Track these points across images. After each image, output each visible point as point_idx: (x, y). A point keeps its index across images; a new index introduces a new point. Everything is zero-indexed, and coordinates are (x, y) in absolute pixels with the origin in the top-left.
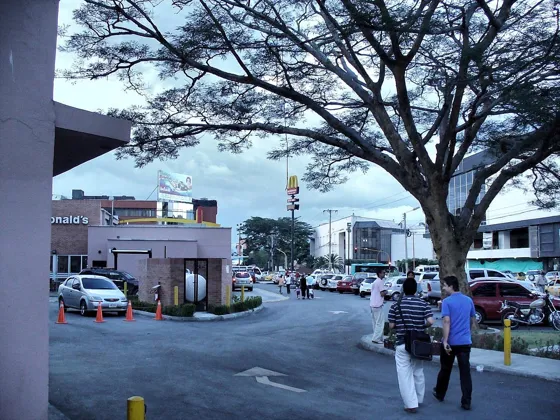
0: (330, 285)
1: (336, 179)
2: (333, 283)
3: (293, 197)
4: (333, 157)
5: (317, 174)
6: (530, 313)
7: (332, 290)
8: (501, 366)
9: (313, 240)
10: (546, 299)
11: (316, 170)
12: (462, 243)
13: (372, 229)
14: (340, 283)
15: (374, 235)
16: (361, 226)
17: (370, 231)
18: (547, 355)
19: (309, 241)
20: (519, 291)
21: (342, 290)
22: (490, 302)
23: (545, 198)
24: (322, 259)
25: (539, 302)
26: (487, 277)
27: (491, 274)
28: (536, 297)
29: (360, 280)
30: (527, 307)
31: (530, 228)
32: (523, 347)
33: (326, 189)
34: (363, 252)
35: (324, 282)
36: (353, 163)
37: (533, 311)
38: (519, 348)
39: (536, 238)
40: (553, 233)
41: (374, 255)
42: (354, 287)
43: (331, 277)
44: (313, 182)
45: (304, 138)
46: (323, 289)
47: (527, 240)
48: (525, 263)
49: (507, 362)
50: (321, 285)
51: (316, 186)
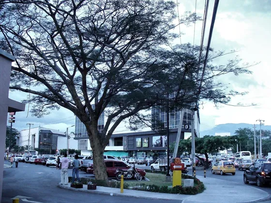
0: (30, 160)
1: (45, 112)
2: (32, 159)
3: (12, 116)
4: (45, 103)
5: (37, 110)
6: (127, 174)
7: (31, 163)
8: (120, 193)
9: (18, 138)
10: (134, 168)
11: (37, 108)
12: (103, 144)
13: (49, 133)
14: (36, 160)
15: (49, 137)
16: (43, 132)
17: (47, 134)
18: (136, 189)
19: (16, 138)
20: (122, 165)
21: (37, 163)
22: (110, 169)
23: (133, 126)
24: (23, 147)
25: (131, 169)
26: (107, 159)
27: (109, 157)
28: (129, 167)
29: (46, 159)
30: (126, 171)
31: (123, 137)
32: (127, 186)
33: (40, 116)
34: (44, 145)
35: (27, 159)
36: (53, 106)
37: (129, 173)
38: (126, 187)
39: (125, 142)
40: (134, 140)
41: (49, 147)
42: (43, 162)
43: (31, 156)
44: (34, 113)
45: (37, 95)
46: (27, 162)
47: (122, 143)
48: (120, 153)
49: (122, 192)
50: (26, 160)
51: (36, 115)
